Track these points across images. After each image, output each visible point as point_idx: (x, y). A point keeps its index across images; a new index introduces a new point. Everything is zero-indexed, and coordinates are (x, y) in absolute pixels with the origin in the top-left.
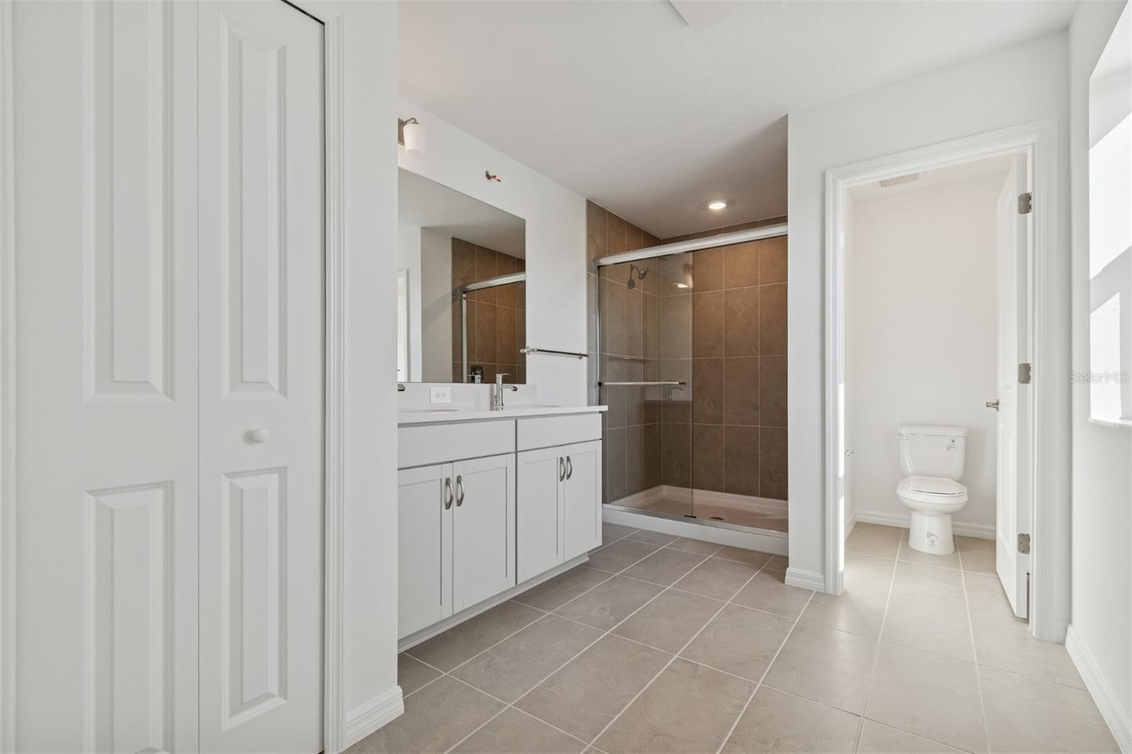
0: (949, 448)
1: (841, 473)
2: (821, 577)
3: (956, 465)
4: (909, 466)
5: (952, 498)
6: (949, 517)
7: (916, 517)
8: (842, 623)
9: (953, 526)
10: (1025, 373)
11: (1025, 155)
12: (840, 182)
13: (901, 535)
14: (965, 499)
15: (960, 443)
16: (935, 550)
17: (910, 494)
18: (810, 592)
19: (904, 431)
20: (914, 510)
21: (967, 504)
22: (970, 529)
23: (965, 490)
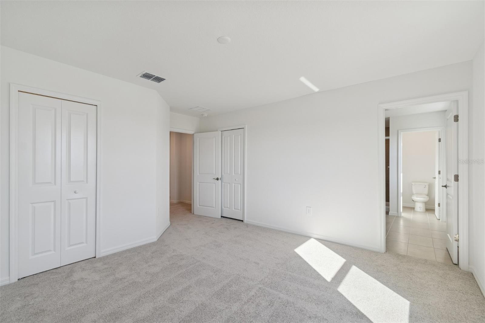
0: (424, 188)
1: (402, 191)
2: (397, 213)
3: (426, 191)
4: (414, 192)
5: (425, 199)
6: (424, 204)
7: (416, 203)
8: (402, 222)
9: (426, 207)
10: (439, 172)
11: (440, 131)
12: (402, 133)
13: (413, 209)
14: (428, 199)
15: (427, 187)
16: (421, 211)
17: (415, 198)
18: (395, 216)
19: (413, 184)
20: (416, 202)
21: (429, 200)
22: (430, 207)
23: (428, 197)
